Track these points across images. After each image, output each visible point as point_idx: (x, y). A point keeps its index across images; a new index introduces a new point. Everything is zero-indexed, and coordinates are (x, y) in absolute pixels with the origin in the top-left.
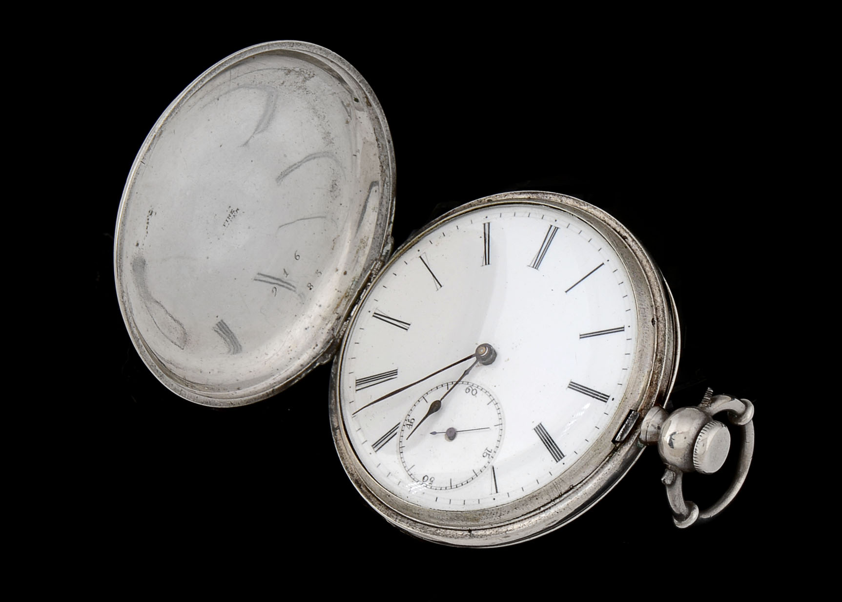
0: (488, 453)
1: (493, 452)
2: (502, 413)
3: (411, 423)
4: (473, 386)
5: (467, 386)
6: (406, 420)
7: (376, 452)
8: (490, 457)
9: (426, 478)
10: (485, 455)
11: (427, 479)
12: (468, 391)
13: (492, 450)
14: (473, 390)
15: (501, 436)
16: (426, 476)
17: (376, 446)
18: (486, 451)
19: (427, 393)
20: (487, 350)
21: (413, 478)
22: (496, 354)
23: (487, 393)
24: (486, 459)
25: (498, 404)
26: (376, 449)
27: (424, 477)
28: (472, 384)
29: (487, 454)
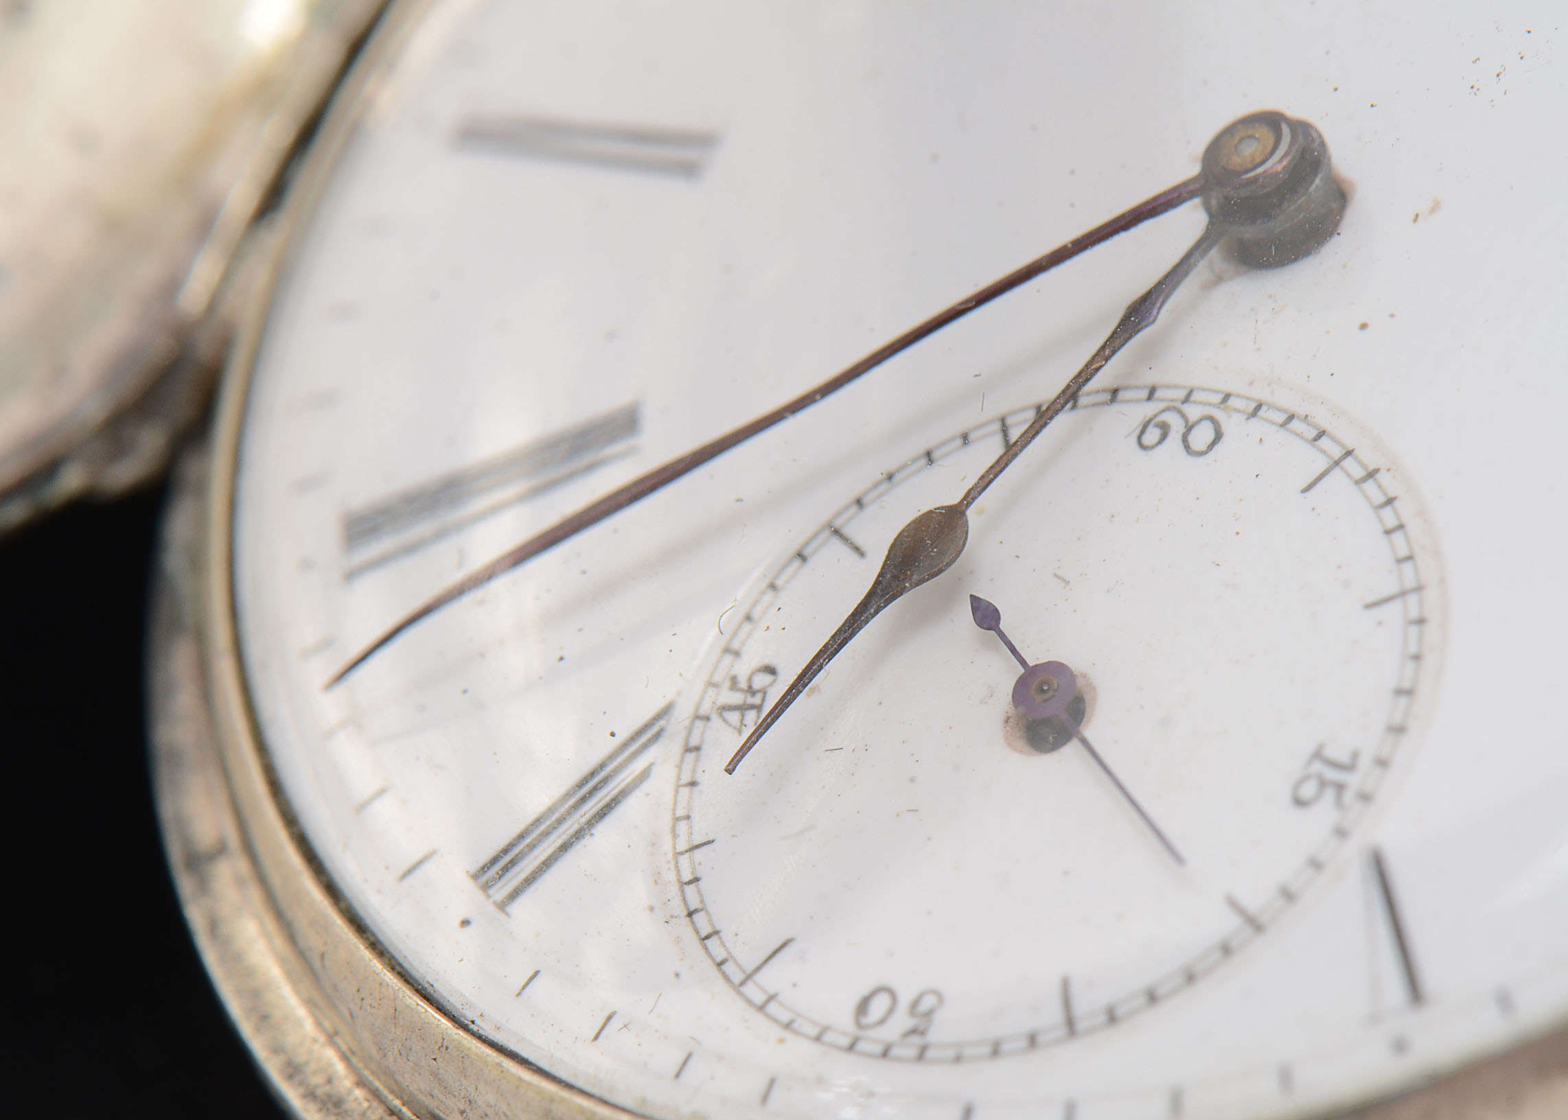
0: (1331, 774)
1: (1365, 762)
2: (1413, 527)
3: (751, 691)
4: (1187, 400)
5: (1149, 409)
6: (715, 685)
7: (502, 906)
8: (1349, 796)
9: (879, 1006)
10: (1308, 790)
11: (891, 1011)
12: (1152, 436)
13: (1355, 755)
14: (1189, 428)
15: (1417, 658)
16: (881, 989)
17: (506, 869)
18: (1317, 767)
19: (859, 503)
20: (1283, 147)
21: (785, 1017)
22: (1340, 196)
23: (1296, 425)
24: (1324, 814)
25: (1382, 477)
26: (501, 891)
27: (863, 1007)
28: (1181, 394)
29: (1323, 784)
